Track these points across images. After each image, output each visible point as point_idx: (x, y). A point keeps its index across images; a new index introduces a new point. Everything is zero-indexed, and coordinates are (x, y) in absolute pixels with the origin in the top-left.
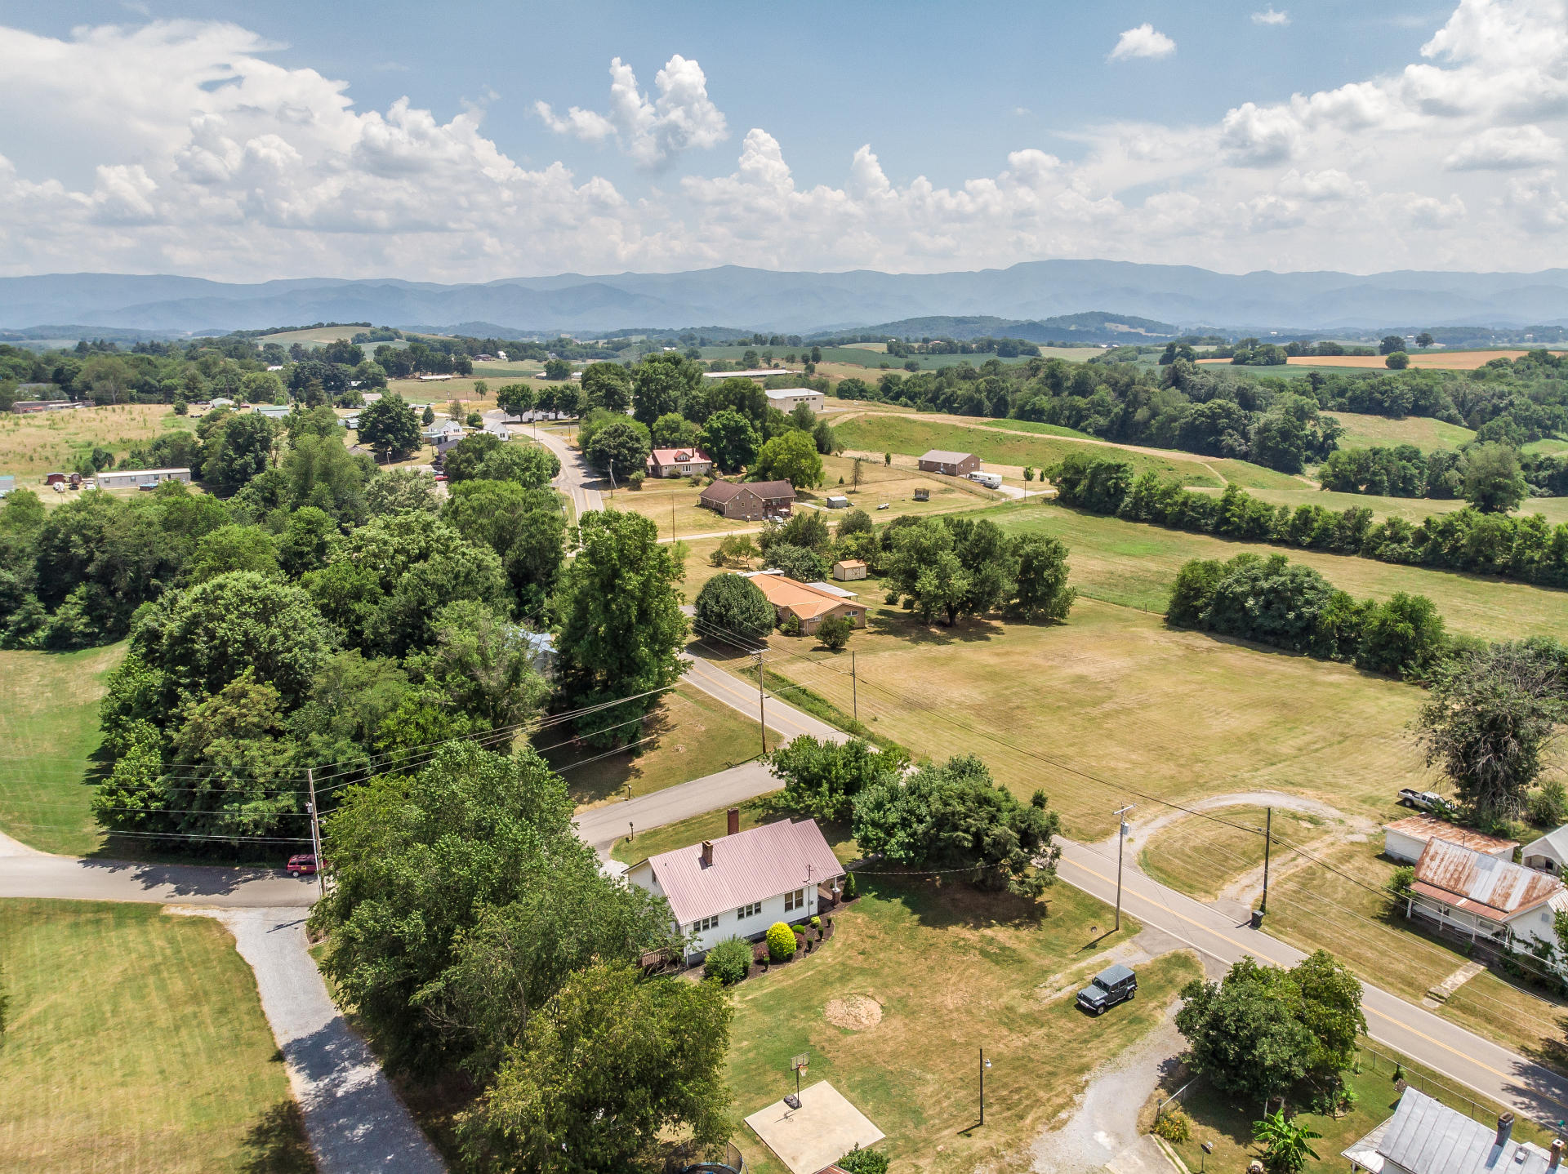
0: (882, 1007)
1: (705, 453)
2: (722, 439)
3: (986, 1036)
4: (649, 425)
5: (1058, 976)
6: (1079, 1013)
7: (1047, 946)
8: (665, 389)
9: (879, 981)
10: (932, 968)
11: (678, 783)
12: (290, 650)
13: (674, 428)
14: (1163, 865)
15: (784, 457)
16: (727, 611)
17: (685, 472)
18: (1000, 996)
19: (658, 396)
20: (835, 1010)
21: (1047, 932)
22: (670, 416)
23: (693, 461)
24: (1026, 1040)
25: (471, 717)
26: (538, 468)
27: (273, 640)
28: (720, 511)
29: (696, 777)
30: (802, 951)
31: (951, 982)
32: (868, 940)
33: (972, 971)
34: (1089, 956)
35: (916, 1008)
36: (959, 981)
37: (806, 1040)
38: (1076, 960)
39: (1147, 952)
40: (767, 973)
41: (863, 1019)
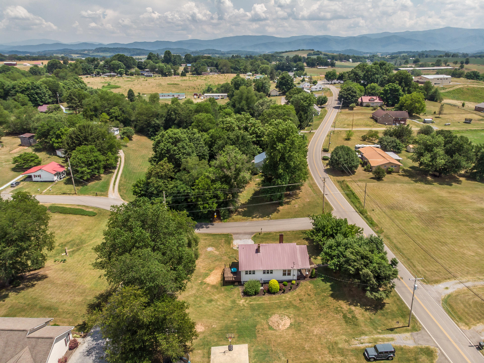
0: (291, 324)
1: (381, 99)
2: (388, 94)
3: (318, 351)
4: (365, 87)
5: (367, 337)
6: (363, 357)
7: (372, 322)
8: (374, 74)
9: (298, 313)
10: (321, 315)
11: (288, 218)
12: (179, 154)
13: (373, 89)
14: (454, 305)
15: (409, 102)
16: (339, 159)
17: (372, 105)
18: (337, 336)
19: (371, 77)
20: (274, 318)
21: (377, 317)
22: (373, 84)
23: (376, 101)
24: (332, 359)
25: (222, 184)
26: (310, 101)
27: (174, 151)
28: (376, 121)
29: (295, 217)
30: (281, 292)
31: (323, 323)
32: (307, 296)
33: (334, 322)
34: (387, 333)
35: (302, 329)
36: (326, 324)
37: (255, 326)
38: (379, 333)
39: (415, 342)
40: (264, 296)
41: (280, 326)
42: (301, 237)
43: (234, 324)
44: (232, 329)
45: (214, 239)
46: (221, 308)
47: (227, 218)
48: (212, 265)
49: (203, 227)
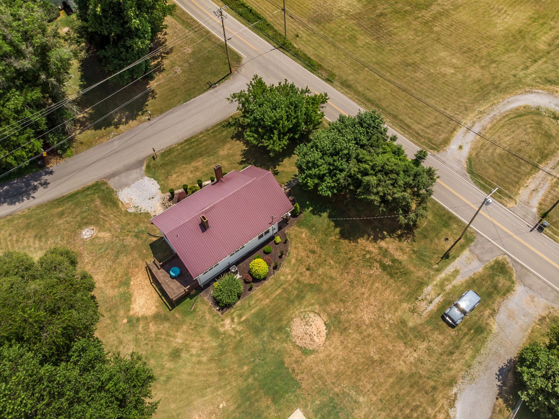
0: (325, 324)
3: (392, 352)
5: (430, 288)
6: (445, 324)
7: (420, 257)
9: (321, 297)
10: (352, 282)
18: (396, 309)
20: (298, 329)
24: (415, 355)
30: (271, 268)
31: (365, 296)
32: (311, 255)
33: (377, 285)
34: (446, 266)
35: (346, 325)
36: (370, 295)
37: (282, 363)
38: (438, 270)
39: (480, 260)
40: (252, 293)
41: (315, 338)
42: (226, 137)
43: (250, 380)
44: (253, 392)
45: (77, 205)
46: (204, 359)
47: (69, 147)
48: (120, 271)
49: (35, 188)
